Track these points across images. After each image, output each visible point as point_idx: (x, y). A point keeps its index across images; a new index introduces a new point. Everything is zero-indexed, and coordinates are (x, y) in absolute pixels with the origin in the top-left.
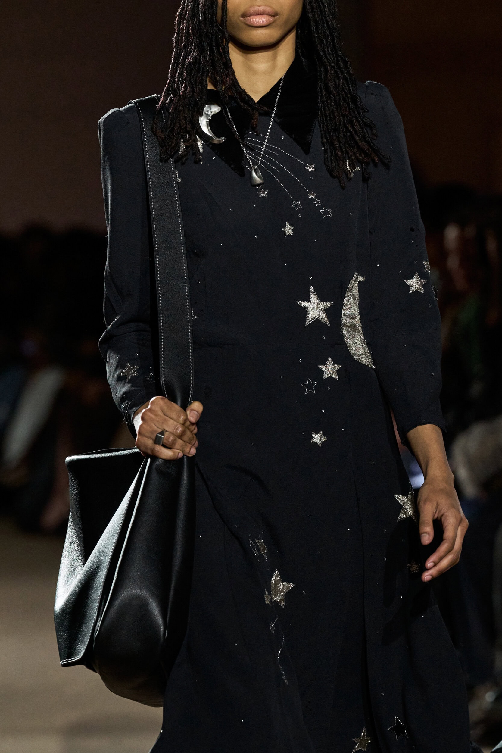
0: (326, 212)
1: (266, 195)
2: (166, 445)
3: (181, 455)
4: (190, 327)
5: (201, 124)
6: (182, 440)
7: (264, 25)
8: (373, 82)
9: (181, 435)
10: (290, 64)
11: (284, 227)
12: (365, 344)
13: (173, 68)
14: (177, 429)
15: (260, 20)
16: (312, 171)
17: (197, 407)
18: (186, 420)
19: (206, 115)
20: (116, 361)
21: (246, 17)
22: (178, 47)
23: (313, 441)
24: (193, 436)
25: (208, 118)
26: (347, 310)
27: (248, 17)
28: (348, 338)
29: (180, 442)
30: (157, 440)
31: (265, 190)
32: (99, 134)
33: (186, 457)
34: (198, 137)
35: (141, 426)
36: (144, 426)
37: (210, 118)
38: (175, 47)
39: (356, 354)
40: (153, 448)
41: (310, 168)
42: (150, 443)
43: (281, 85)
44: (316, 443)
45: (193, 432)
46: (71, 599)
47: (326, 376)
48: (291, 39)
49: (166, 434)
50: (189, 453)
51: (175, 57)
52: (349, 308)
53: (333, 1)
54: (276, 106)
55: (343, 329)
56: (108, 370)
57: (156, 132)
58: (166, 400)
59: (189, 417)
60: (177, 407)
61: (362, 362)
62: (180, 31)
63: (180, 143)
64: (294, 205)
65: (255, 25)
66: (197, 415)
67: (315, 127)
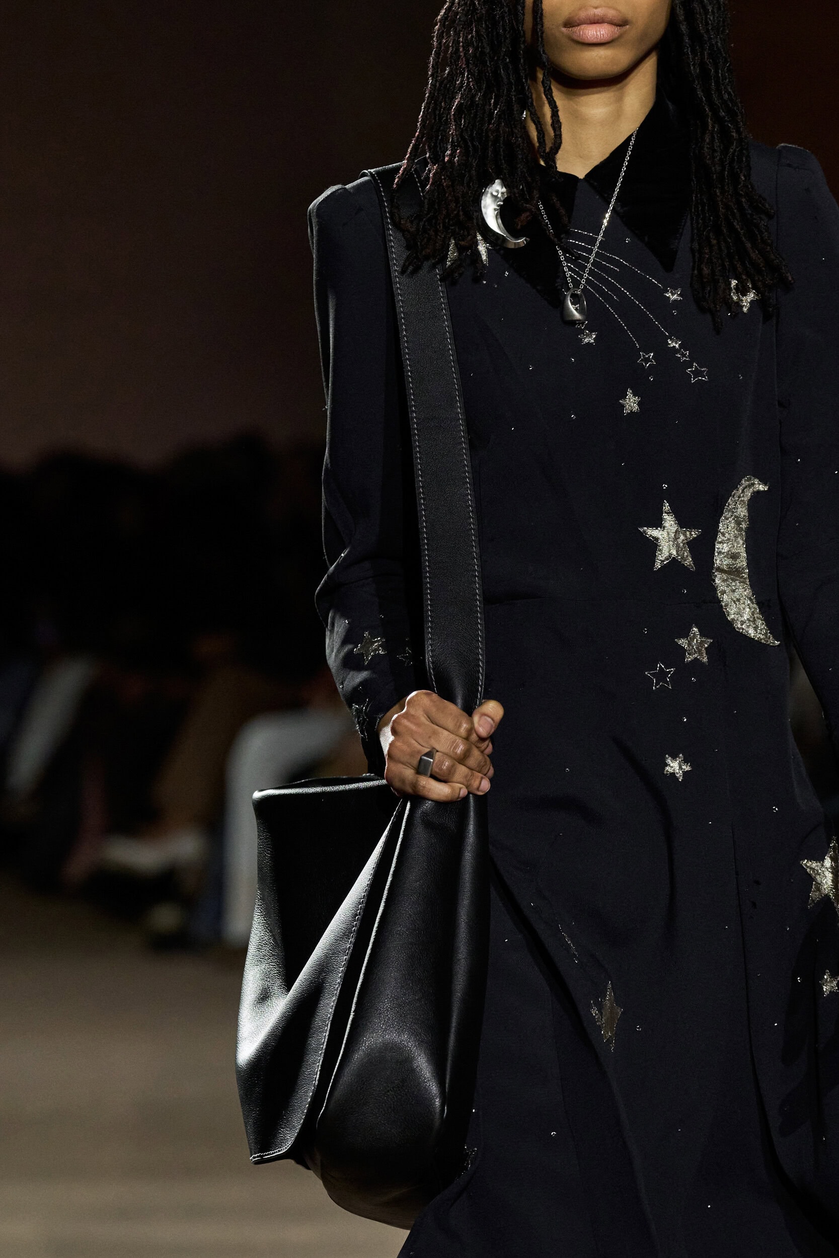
0: (697, 373)
1: (593, 341)
2: (437, 776)
3: (464, 792)
4: (478, 567)
5: (486, 213)
6: (465, 765)
7: (603, 41)
8: (790, 145)
9: (462, 757)
10: (646, 111)
11: (624, 396)
12: (753, 603)
13: (426, 113)
14: (455, 748)
15: (596, 32)
16: (675, 301)
17: (493, 709)
18: (471, 730)
19: (494, 199)
20: (344, 628)
21: (573, 26)
22: (437, 76)
23: (667, 771)
24: (485, 759)
25: (498, 203)
26: (725, 543)
27: (576, 26)
28: (723, 592)
29: (462, 770)
30: (421, 768)
31: (591, 331)
32: (309, 230)
33: (473, 797)
34: (479, 237)
35: (391, 745)
36: (398, 744)
37: (502, 203)
38: (432, 75)
39: (737, 620)
40: (414, 781)
41: (673, 294)
42: (409, 773)
43: (630, 148)
44: (673, 774)
45: (484, 752)
46: (268, 1047)
47: (689, 658)
48: (649, 68)
49: (437, 756)
50: (478, 789)
51: (430, 93)
52: (727, 540)
53: (722, 3)
54: (619, 184)
55: (716, 576)
56: (328, 643)
57: (400, 224)
58: (435, 696)
59: (476, 725)
60: (453, 709)
61: (748, 634)
62: (441, 48)
63: (449, 246)
64: (642, 360)
65: (587, 41)
66: (492, 726)
67: (684, 226)
